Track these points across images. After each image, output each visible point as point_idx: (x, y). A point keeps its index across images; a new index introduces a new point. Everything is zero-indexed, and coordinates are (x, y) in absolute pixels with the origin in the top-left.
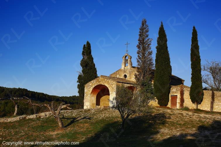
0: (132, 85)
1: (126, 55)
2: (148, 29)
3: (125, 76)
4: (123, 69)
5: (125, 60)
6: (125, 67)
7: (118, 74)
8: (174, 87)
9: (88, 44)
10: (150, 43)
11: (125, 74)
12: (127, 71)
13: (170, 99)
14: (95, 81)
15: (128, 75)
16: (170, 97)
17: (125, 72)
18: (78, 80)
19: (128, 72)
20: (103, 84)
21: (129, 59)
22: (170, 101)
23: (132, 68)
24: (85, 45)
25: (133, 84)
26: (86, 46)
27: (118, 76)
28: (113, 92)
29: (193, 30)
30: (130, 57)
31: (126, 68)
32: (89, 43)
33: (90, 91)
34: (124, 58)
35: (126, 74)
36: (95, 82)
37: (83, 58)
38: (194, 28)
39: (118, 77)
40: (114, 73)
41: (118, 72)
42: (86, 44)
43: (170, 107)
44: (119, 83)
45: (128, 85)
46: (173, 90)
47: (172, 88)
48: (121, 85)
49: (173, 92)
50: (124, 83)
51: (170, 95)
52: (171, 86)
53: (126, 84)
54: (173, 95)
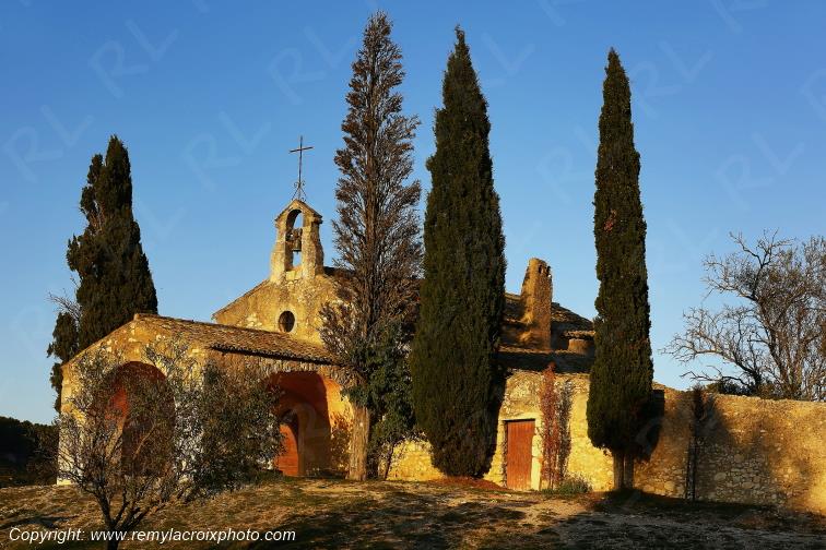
0: (303, 366)
1: (295, 206)
2: (399, 66)
3: (288, 320)
4: (278, 283)
5: (289, 232)
6: (287, 270)
7: (255, 309)
8: (521, 373)
9: (118, 153)
10: (405, 141)
11: (284, 309)
12: (294, 290)
13: (500, 438)
14: (109, 343)
15: (299, 315)
16: (500, 428)
17: (285, 295)
18: (53, 340)
19: (300, 298)
20: (146, 361)
21: (309, 228)
22: (499, 450)
23: (320, 277)
24: (97, 159)
25: (309, 361)
26: (104, 162)
27: (252, 321)
29: (608, 71)
30: (311, 219)
31: (290, 275)
34: (283, 224)
35: (292, 309)
37: (91, 227)
38: (613, 58)
39: (250, 326)
40: (233, 307)
41: (251, 301)
42: (104, 155)
43: (501, 485)
44: (228, 356)
45: (278, 366)
46: (515, 390)
47: (508, 382)
48: (235, 365)
49: (516, 402)
50: (258, 354)
51: (501, 418)
52: (509, 370)
53: (271, 361)
54: (513, 418)
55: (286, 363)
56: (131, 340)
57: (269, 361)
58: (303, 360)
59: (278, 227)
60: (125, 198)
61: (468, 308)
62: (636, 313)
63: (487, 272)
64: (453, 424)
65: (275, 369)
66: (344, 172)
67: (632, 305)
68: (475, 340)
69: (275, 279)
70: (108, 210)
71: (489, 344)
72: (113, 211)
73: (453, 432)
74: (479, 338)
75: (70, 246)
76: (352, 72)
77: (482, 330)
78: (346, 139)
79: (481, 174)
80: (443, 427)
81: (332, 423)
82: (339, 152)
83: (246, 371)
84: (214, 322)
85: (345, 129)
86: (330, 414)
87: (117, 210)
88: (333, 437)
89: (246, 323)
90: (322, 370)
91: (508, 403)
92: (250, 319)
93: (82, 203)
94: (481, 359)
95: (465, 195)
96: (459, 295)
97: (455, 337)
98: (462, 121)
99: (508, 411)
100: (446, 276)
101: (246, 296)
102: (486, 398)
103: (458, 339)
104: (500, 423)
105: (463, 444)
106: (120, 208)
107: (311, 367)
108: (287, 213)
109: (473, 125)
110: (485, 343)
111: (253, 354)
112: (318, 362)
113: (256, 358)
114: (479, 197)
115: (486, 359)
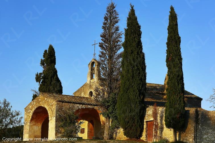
1: (93, 61)
3: (91, 94)
5: (92, 68)
6: (91, 79)
7: (83, 91)
8: (150, 107)
9: (52, 49)
10: (119, 39)
11: (90, 91)
12: (93, 85)
13: (145, 126)
14: (35, 101)
15: (94, 92)
16: (145, 123)
17: (90, 86)
19: (94, 87)
20: (43, 106)
21: (96, 67)
22: (145, 130)
23: (99, 81)
24: (46, 51)
26: (48, 52)
28: (52, 118)
29: (170, 12)
31: (92, 81)
32: (52, 47)
33: (30, 117)
34: (90, 66)
35: (92, 90)
36: (35, 103)
38: (172, 8)
39: (82, 96)
40: (78, 91)
41: (82, 88)
42: (48, 50)
43: (145, 141)
44: (64, 104)
45: (80, 106)
46: (149, 111)
47: (147, 109)
48: (66, 106)
49: (149, 115)
50: (73, 103)
51: (145, 120)
52: (147, 106)
53: (78, 105)
54: (148, 120)
55: (84, 106)
56: (40, 100)
57: (77, 105)
58: (89, 105)
59: (89, 67)
60: (53, 62)
61: (132, 87)
62: (178, 86)
63: (139, 76)
64: (128, 122)
65: (80, 107)
66: (102, 49)
67: (177, 83)
68: (134, 97)
69: (88, 82)
70: (48, 65)
71: (139, 98)
72: (49, 65)
73: (128, 125)
74: (136, 96)
75: (36, 75)
76: (104, 20)
77: (137, 94)
78: (102, 39)
79: (137, 47)
80: (125, 123)
81: (102, 123)
82: (100, 43)
83: (70, 108)
84: (73, 95)
85: (101, 36)
86: (101, 120)
87: (50, 65)
88: (102, 127)
89: (81, 95)
90: (96, 108)
91: (147, 116)
92: (82, 94)
93: (41, 63)
94: (137, 102)
95: (132, 53)
96: (130, 83)
97: (128, 96)
98: (131, 31)
99: (147, 118)
100: (126, 78)
101: (81, 87)
102: (139, 114)
103: (129, 96)
104: (145, 122)
105: (132, 128)
106: (51, 64)
107: (92, 107)
108: (91, 63)
109: (135, 32)
110: (138, 97)
111: (72, 103)
112: (94, 105)
113: (74, 104)
114: (136, 53)
115: (138, 103)
